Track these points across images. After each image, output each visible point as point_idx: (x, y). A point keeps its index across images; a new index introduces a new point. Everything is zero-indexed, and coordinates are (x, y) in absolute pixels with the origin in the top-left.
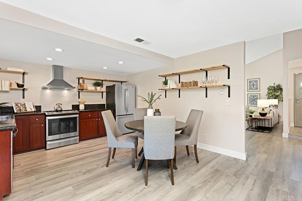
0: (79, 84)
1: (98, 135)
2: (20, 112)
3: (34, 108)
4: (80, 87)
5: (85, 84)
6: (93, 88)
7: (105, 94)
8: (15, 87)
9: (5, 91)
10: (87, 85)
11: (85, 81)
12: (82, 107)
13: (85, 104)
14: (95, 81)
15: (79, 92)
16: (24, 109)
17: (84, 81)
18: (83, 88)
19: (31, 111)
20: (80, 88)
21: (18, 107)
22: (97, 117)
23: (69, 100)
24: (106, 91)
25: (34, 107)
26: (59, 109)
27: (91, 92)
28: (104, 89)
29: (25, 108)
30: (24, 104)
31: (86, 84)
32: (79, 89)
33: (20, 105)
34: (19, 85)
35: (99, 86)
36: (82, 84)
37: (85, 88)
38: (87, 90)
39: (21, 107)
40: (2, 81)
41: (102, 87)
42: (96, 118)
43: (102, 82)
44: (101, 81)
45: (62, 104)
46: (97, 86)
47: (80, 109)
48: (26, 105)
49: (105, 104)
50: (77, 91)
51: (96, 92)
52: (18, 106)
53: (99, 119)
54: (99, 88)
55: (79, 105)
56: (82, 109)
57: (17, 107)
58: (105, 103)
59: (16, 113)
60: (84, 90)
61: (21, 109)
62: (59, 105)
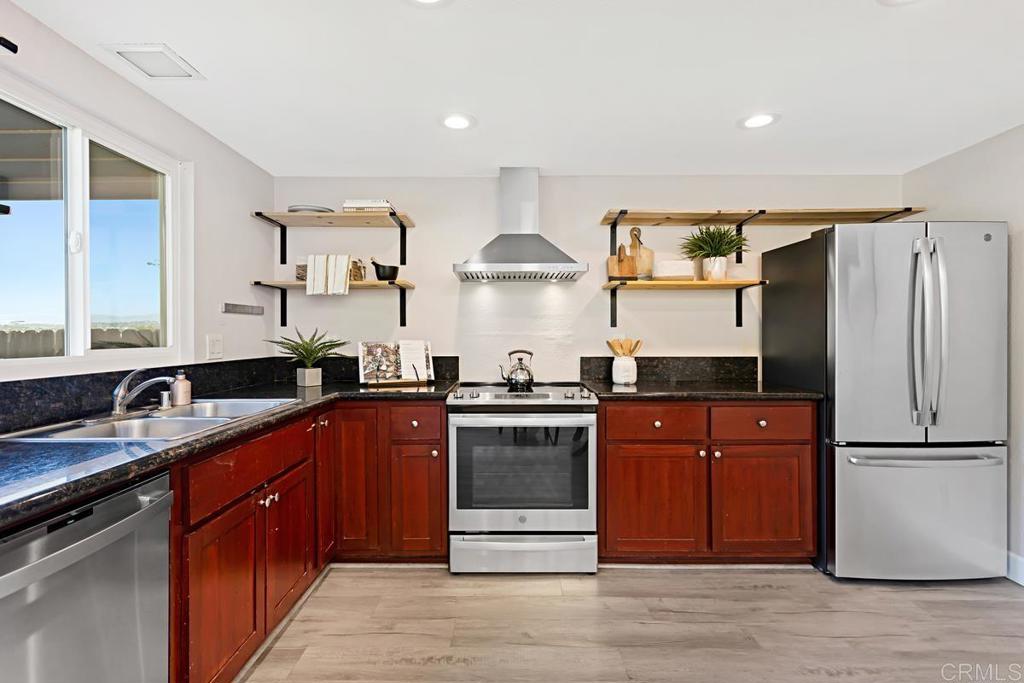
0: (613, 252)
1: (710, 544)
2: (375, 382)
3: (428, 367)
4: (616, 267)
5: (642, 250)
6: (686, 268)
7: (753, 299)
8: (371, 276)
9: (334, 295)
10: (652, 253)
12: (625, 373)
13: (640, 353)
14: (695, 231)
15: (614, 293)
16: (392, 368)
17: (636, 237)
18: (633, 269)
19: (414, 379)
20: (616, 274)
21: (374, 360)
22: (703, 436)
23: (568, 335)
24: (762, 283)
25: (428, 361)
26: (521, 377)
27: (676, 287)
28: (749, 271)
29: (398, 366)
30: (396, 352)
31: (646, 248)
32: (611, 279)
33: (379, 354)
34: (381, 270)
35: (717, 252)
36: (628, 252)
37: (641, 268)
38: (650, 278)
39: (384, 359)
40: (330, 257)
41: (739, 260)
42: (698, 443)
43: (739, 230)
44: (734, 227)
45: (530, 354)
46: (708, 256)
47: (616, 378)
48: (401, 351)
49: (756, 358)
50: (605, 289)
51: (702, 285)
52: (375, 356)
53: (718, 454)
54: (717, 267)
55: (612, 359)
56: (623, 381)
57: (370, 357)
58: (754, 352)
59: (365, 386)
60: (636, 279)
61: (384, 368)
62: (520, 360)
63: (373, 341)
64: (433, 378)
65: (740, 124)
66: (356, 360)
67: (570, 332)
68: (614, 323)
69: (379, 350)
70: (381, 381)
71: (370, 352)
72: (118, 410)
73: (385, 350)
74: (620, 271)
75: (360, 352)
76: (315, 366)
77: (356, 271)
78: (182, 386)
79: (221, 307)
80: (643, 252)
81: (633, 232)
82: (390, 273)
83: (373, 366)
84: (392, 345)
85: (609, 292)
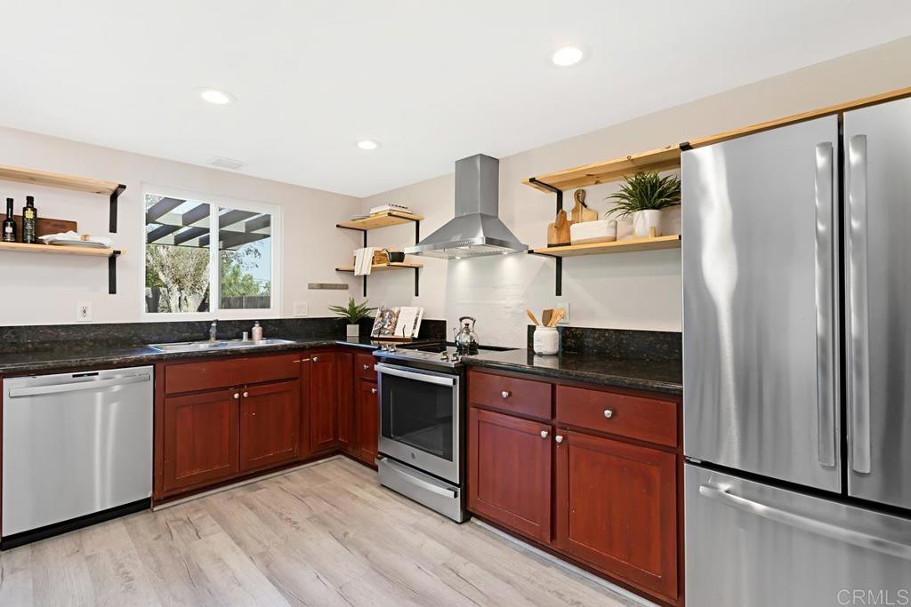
1: (553, 536)
4: (556, 233)
11: (591, 192)
12: (538, 343)
16: (390, 327)
17: (581, 199)
19: (402, 335)
21: (383, 321)
22: (548, 415)
25: (417, 322)
27: (609, 248)
29: (395, 326)
30: (397, 316)
31: (590, 211)
32: (549, 247)
33: (387, 317)
36: (569, 216)
39: (388, 320)
42: (543, 422)
45: (473, 320)
47: (535, 349)
48: (400, 315)
50: (551, 256)
52: (384, 318)
53: (559, 439)
57: (381, 319)
59: (373, 339)
60: (569, 244)
61: (386, 327)
62: (467, 325)
63: (387, 306)
64: (416, 336)
66: (373, 320)
67: (521, 302)
68: (559, 293)
69: (388, 314)
70: (381, 336)
71: (382, 315)
72: (212, 339)
73: (391, 314)
74: (559, 237)
75: (376, 314)
76: (355, 323)
77: (378, 257)
78: (257, 330)
79: (306, 286)
80: (585, 213)
81: (577, 195)
82: (399, 257)
83: (380, 325)
84: (395, 310)
85: (555, 259)
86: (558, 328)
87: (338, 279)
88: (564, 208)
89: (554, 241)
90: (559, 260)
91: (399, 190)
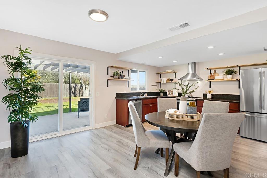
0: (210, 75)
4: (210, 77)
11: (217, 71)
17: (215, 72)
18: (214, 78)
23: (201, 90)
25: (177, 93)
26: (190, 96)
27: (222, 81)
29: (173, 94)
36: (213, 74)
40: (164, 78)
41: (239, 74)
44: (238, 68)
47: (207, 97)
55: (207, 94)
59: (168, 96)
60: (214, 80)
63: (169, 90)
64: (178, 95)
65: (218, 55)
66: (167, 92)
68: (210, 88)
70: (170, 95)
71: (169, 91)
72: (141, 96)
73: (171, 92)
74: (211, 78)
75: (167, 91)
76: (162, 93)
77: (168, 80)
78: (146, 94)
79: (151, 85)
80: (216, 74)
81: (214, 71)
82: (172, 80)
83: (169, 93)
84: (172, 90)
85: (209, 82)
86: (212, 94)
87: (155, 84)
88: (211, 73)
89: (210, 79)
90: (210, 82)
91: (169, 66)
